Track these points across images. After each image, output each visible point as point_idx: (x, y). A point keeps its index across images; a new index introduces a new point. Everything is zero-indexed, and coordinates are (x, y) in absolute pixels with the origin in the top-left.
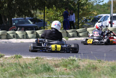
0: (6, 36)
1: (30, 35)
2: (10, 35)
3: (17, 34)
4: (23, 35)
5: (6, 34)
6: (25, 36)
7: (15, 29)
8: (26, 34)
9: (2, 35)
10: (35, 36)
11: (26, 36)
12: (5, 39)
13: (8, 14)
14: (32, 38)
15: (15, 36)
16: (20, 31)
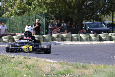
0: (70, 39)
1: (93, 38)
2: (74, 38)
3: (81, 37)
4: (87, 38)
5: (71, 37)
6: (88, 39)
7: (85, 32)
8: (90, 37)
9: (66, 37)
10: (98, 39)
11: (90, 39)
12: (70, 41)
13: (77, 18)
14: (95, 40)
15: (79, 38)
16: (84, 34)
